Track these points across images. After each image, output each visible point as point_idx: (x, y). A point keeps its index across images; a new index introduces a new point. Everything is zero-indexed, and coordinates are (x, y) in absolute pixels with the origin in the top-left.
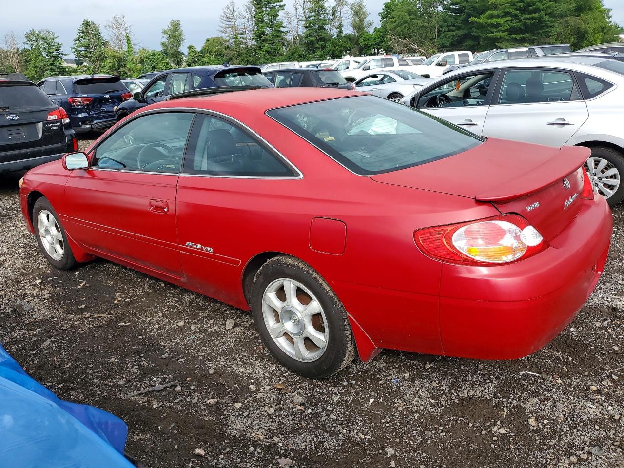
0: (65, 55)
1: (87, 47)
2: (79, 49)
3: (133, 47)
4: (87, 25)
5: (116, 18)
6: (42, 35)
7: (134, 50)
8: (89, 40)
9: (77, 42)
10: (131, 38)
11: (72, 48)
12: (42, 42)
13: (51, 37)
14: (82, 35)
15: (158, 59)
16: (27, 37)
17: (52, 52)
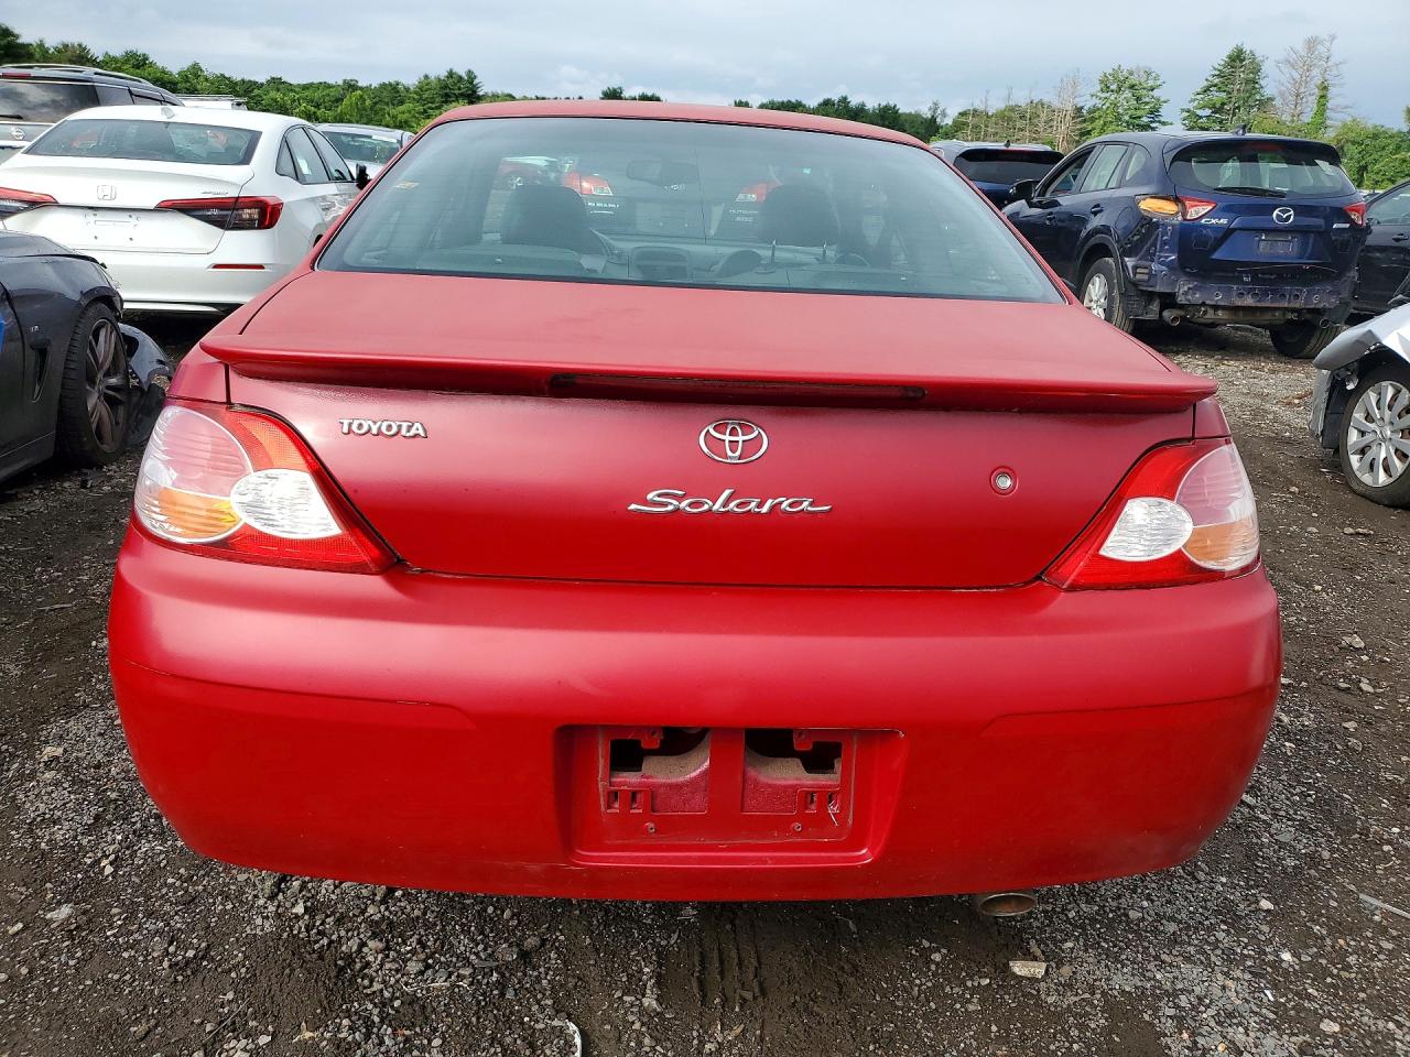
0: (1164, 124)
1: (1218, 109)
2: (1199, 112)
3: (1328, 113)
4: (1237, 58)
5: (1312, 44)
6: (1133, 80)
7: (1328, 122)
8: (1229, 93)
9: (1199, 97)
10: (1332, 91)
11: (1183, 110)
12: (1128, 94)
13: (1151, 83)
14: (1216, 81)
15: (1384, 148)
16: (1102, 82)
17: (1140, 117)
